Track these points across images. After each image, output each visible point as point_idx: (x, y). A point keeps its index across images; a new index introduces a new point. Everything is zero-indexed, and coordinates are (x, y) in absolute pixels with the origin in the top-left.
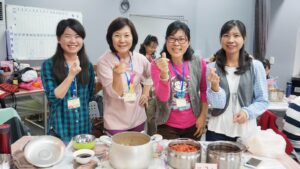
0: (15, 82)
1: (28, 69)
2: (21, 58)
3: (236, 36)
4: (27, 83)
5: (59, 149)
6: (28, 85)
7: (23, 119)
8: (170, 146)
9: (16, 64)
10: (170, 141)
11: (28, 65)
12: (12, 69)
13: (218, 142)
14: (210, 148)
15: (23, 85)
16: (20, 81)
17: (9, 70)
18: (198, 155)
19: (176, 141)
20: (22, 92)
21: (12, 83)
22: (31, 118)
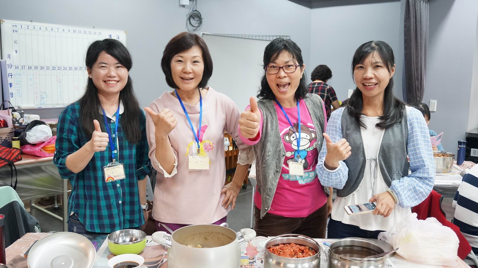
0: (16, 144)
1: (36, 123)
2: (25, 105)
3: (376, 67)
4: (34, 145)
5: (86, 255)
6: (37, 149)
7: (28, 204)
8: (268, 247)
9: (17, 115)
10: (269, 238)
11: (36, 117)
12: (10, 123)
13: (347, 241)
14: (335, 250)
15: (28, 149)
16: (24, 143)
17: (6, 125)
18: (315, 262)
19: (279, 239)
20: (25, 161)
21: (10, 145)
22: (42, 202)
